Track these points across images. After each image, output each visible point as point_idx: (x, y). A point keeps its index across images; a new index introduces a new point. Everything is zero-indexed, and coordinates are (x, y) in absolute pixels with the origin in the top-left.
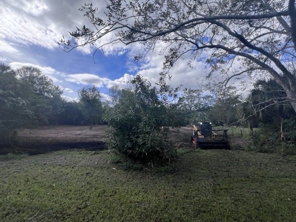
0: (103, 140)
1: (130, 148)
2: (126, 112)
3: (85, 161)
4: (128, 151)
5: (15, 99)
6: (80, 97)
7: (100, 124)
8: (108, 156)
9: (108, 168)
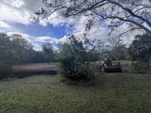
0: (55, 70)
1: (70, 74)
2: (66, 55)
3: (46, 80)
4: (69, 75)
5: (9, 50)
6: (42, 48)
7: (53, 62)
8: (58, 78)
9: (59, 84)
